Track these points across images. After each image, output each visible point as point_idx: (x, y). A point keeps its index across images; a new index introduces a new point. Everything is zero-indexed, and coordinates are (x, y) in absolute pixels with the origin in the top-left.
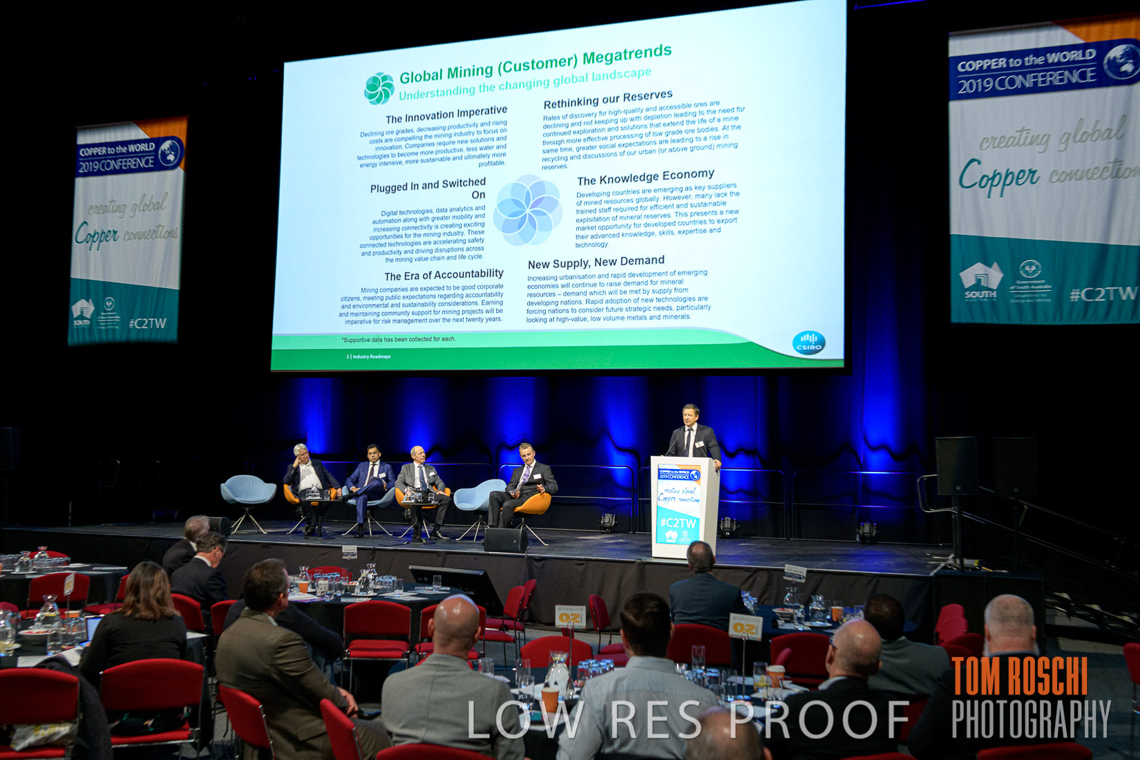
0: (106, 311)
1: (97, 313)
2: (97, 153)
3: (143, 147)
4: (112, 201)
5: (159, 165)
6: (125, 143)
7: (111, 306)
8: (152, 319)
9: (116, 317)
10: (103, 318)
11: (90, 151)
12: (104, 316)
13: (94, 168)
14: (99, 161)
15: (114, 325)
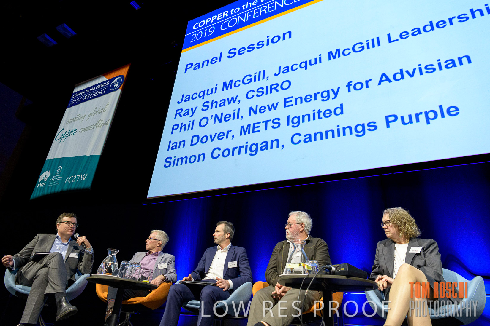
0: (56, 175)
1: (51, 177)
2: (80, 95)
3: (103, 85)
4: (80, 114)
5: (108, 91)
6: (95, 86)
7: (59, 171)
8: (79, 176)
9: (59, 178)
10: (52, 179)
11: (77, 95)
12: (54, 178)
13: (76, 102)
14: (80, 98)
15: (57, 183)
